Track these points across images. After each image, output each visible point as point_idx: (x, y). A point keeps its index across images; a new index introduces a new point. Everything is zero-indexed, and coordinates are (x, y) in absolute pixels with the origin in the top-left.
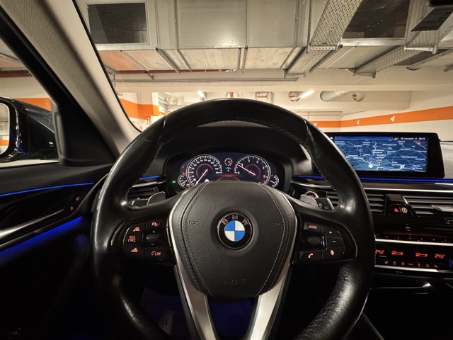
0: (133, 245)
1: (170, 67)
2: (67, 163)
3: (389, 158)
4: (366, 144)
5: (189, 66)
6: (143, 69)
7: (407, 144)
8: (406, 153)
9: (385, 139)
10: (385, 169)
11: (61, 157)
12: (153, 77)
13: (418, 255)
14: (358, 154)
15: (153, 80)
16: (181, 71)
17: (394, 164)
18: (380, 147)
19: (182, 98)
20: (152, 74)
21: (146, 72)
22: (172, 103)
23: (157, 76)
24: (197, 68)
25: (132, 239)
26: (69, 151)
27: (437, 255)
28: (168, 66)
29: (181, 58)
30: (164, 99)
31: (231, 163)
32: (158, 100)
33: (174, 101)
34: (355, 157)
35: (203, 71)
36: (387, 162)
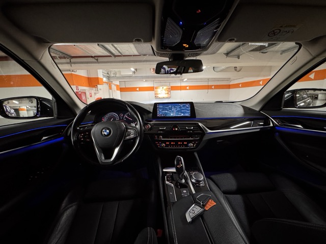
0: (82, 138)
1: (108, 54)
2: (58, 118)
3: (178, 111)
4: (170, 107)
5: (121, 53)
6: (89, 55)
7: (183, 106)
8: (183, 110)
9: (176, 104)
10: (177, 115)
11: (55, 116)
12: (97, 60)
13: (179, 143)
14: (167, 110)
15: (98, 62)
16: (115, 56)
17: (179, 113)
18: (175, 107)
19: (120, 72)
20: (96, 58)
21: (92, 57)
22: (113, 75)
23: (100, 59)
24: (126, 54)
25: (81, 137)
26: (59, 114)
27: (185, 143)
28: (107, 54)
29: (114, 49)
30: (106, 72)
31: (122, 115)
32: (102, 74)
33: (114, 74)
34: (166, 111)
35: (131, 56)
36: (177, 113)
